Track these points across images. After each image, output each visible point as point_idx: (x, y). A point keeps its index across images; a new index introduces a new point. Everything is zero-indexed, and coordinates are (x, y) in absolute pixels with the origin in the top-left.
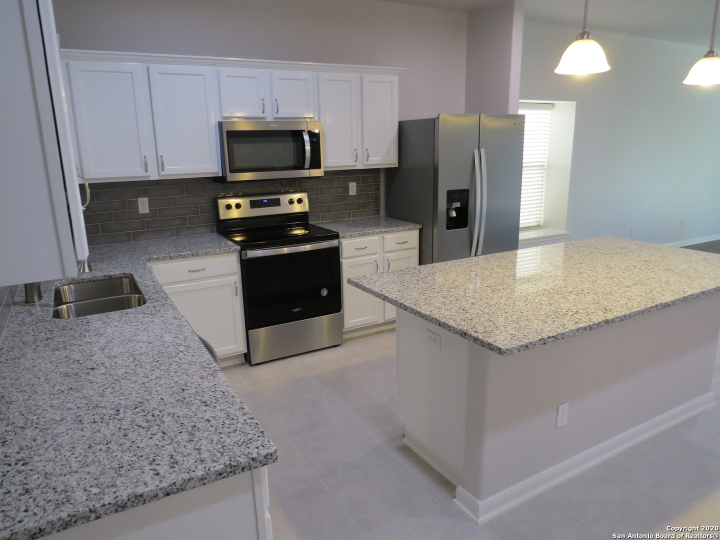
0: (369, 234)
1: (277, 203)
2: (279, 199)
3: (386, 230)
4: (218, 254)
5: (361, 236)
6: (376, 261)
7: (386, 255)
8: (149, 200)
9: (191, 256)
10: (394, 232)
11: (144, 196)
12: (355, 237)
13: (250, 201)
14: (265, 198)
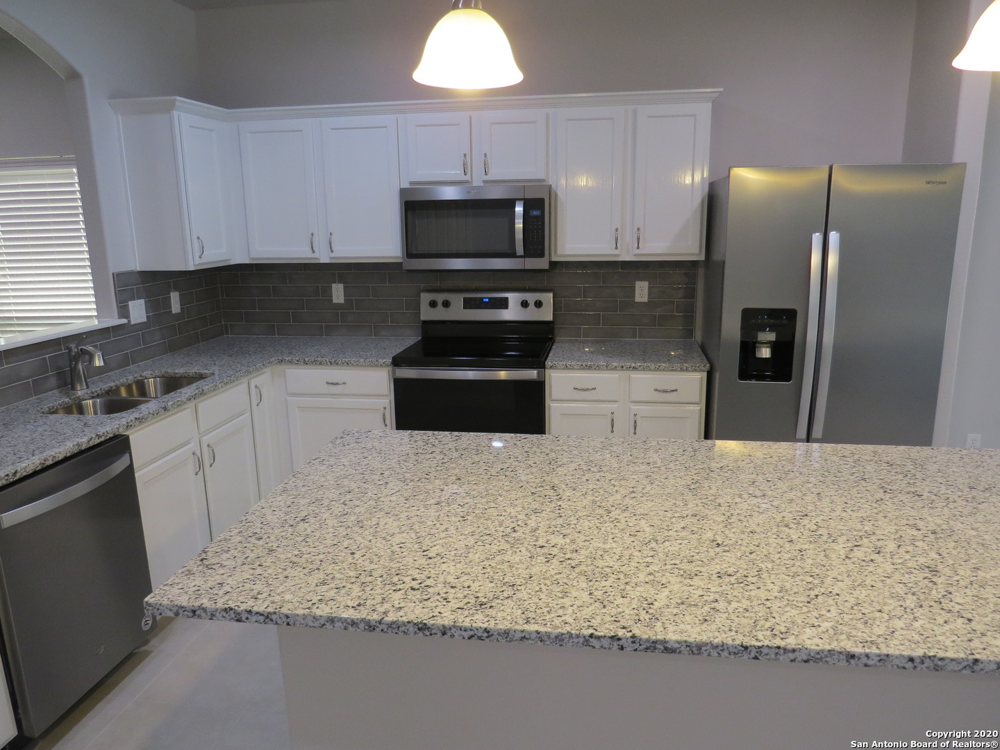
0: (598, 368)
1: (503, 304)
2: (506, 299)
3: (633, 365)
4: (362, 366)
5: (584, 369)
6: (612, 413)
7: (632, 407)
8: (344, 287)
9: (329, 364)
10: (650, 370)
11: (340, 282)
12: (573, 369)
13: (465, 299)
14: (486, 296)
